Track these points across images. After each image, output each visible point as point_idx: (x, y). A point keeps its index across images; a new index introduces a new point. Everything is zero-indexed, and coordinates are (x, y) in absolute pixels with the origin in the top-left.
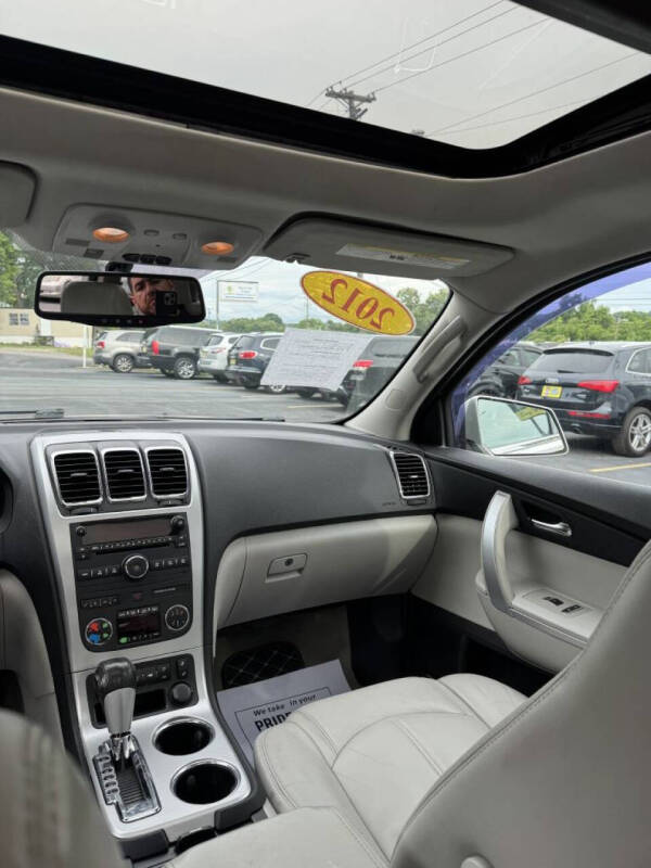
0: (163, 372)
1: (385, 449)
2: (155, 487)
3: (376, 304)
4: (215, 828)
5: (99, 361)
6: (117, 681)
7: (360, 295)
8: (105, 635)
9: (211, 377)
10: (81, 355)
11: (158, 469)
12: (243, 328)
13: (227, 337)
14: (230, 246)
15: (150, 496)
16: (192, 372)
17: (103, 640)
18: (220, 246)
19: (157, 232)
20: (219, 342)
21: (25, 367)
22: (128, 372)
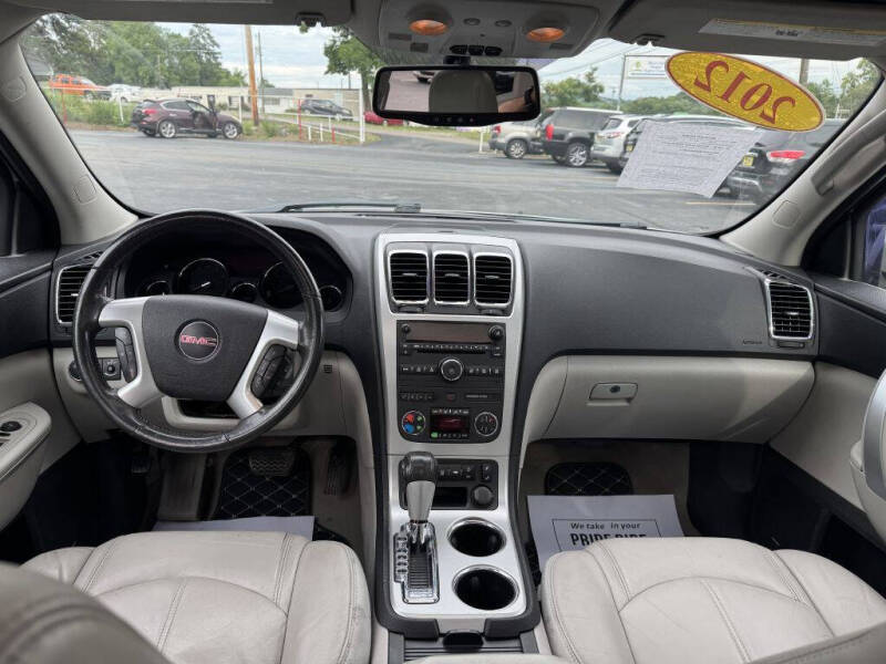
0: (555, 159)
1: (761, 275)
2: (478, 295)
3: (769, 91)
4: (483, 634)
5: (494, 146)
6: (420, 473)
7: (747, 81)
8: (419, 427)
9: (604, 165)
10: (479, 139)
11: (483, 276)
12: (651, 108)
13: (627, 119)
14: (561, 31)
15: (472, 301)
16: (584, 159)
17: (416, 431)
18: (550, 31)
19: (478, 21)
20: (617, 125)
21: (430, 150)
22: (520, 158)
